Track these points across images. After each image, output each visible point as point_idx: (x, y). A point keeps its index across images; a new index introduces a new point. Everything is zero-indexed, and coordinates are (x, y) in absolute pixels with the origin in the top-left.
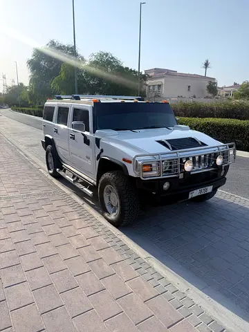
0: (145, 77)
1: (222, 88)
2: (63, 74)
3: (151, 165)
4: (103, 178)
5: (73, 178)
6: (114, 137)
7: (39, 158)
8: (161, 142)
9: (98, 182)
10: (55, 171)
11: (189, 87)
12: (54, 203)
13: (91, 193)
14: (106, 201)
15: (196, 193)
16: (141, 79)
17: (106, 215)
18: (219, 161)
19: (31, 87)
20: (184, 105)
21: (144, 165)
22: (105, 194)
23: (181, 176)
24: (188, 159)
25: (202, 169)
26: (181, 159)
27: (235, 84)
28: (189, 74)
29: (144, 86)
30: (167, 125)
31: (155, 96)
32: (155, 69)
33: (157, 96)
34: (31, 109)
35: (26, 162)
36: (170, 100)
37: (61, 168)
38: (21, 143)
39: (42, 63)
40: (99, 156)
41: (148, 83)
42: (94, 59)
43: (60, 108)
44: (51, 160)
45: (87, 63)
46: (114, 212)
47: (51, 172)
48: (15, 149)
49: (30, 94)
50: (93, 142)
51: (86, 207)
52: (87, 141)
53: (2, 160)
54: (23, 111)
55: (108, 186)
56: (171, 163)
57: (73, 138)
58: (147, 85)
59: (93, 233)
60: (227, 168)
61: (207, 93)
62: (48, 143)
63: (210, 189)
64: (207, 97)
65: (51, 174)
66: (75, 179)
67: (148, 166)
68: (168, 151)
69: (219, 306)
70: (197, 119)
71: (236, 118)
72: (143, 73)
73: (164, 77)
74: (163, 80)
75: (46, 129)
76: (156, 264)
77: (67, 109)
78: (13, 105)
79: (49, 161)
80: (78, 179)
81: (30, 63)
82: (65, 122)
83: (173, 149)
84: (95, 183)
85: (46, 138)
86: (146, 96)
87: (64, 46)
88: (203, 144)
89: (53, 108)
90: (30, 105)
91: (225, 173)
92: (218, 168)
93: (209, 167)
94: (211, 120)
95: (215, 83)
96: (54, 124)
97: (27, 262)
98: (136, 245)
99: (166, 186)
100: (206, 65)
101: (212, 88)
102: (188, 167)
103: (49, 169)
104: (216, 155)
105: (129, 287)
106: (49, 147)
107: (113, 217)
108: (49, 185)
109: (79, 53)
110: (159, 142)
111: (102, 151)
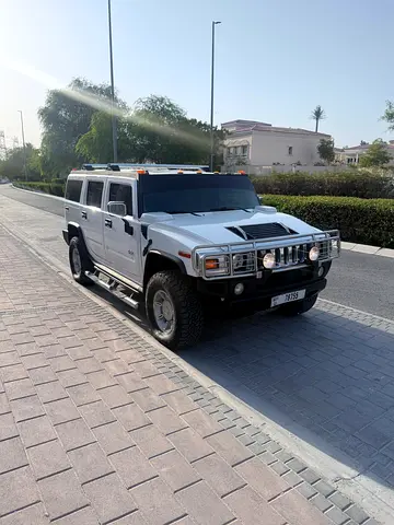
0: (221, 134)
1: (342, 151)
2: (94, 130)
3: (217, 260)
4: (151, 281)
5: (110, 283)
6: (167, 223)
7: (59, 258)
8: (232, 229)
9: (145, 288)
10: (83, 274)
11: (290, 148)
12: (82, 318)
13: (135, 303)
14: (157, 314)
15: (281, 299)
16: (215, 136)
17: (157, 333)
18: (313, 255)
19: (43, 149)
20: (280, 177)
21: (208, 260)
22: (155, 303)
23: (259, 275)
24: (268, 251)
25: (290, 265)
26: (259, 252)
27: (363, 143)
28: (290, 129)
29: (221, 148)
30: (245, 206)
31: (238, 164)
32: (238, 121)
33: (241, 163)
34: (45, 184)
35: (39, 263)
36: (261, 169)
37: (93, 270)
38: (31, 236)
39: (62, 113)
40: (146, 249)
41: (226, 142)
42: (142, 107)
43: (90, 183)
44: (77, 259)
45: (132, 113)
46: (168, 328)
47: (77, 276)
48: (21, 244)
49: (43, 160)
50: (137, 230)
51: (129, 323)
52: (129, 229)
53: (4, 260)
54: (32, 188)
55: (159, 292)
56: (245, 257)
57: (110, 225)
58: (225, 146)
59: (139, 357)
60: (327, 266)
61: (317, 158)
62: (73, 233)
63: (301, 294)
64: (318, 164)
65: (77, 280)
66: (113, 284)
67: (212, 262)
68: (242, 240)
69: (305, 444)
70: (298, 198)
71: (356, 195)
72: (219, 128)
73: (250, 134)
74: (249, 139)
75: (69, 213)
76: (222, 394)
77: (100, 184)
78: (16, 178)
79: (75, 260)
80: (117, 284)
81: (43, 112)
82: (98, 203)
83: (249, 238)
84: (141, 289)
85: (70, 227)
86: (223, 163)
87: (95, 87)
88: (292, 232)
89: (79, 183)
90: (42, 177)
91: (325, 272)
92: (313, 265)
93: (299, 263)
94: (318, 199)
95: (331, 142)
96: (81, 205)
97: (45, 393)
98: (196, 371)
99: (239, 289)
100: (318, 114)
101: (326, 150)
102: (268, 262)
103: (74, 272)
104: (309, 247)
105: (184, 421)
106: (74, 239)
107: (166, 336)
108: (74, 295)
109: (119, 97)
110: (230, 229)
111: (150, 242)
